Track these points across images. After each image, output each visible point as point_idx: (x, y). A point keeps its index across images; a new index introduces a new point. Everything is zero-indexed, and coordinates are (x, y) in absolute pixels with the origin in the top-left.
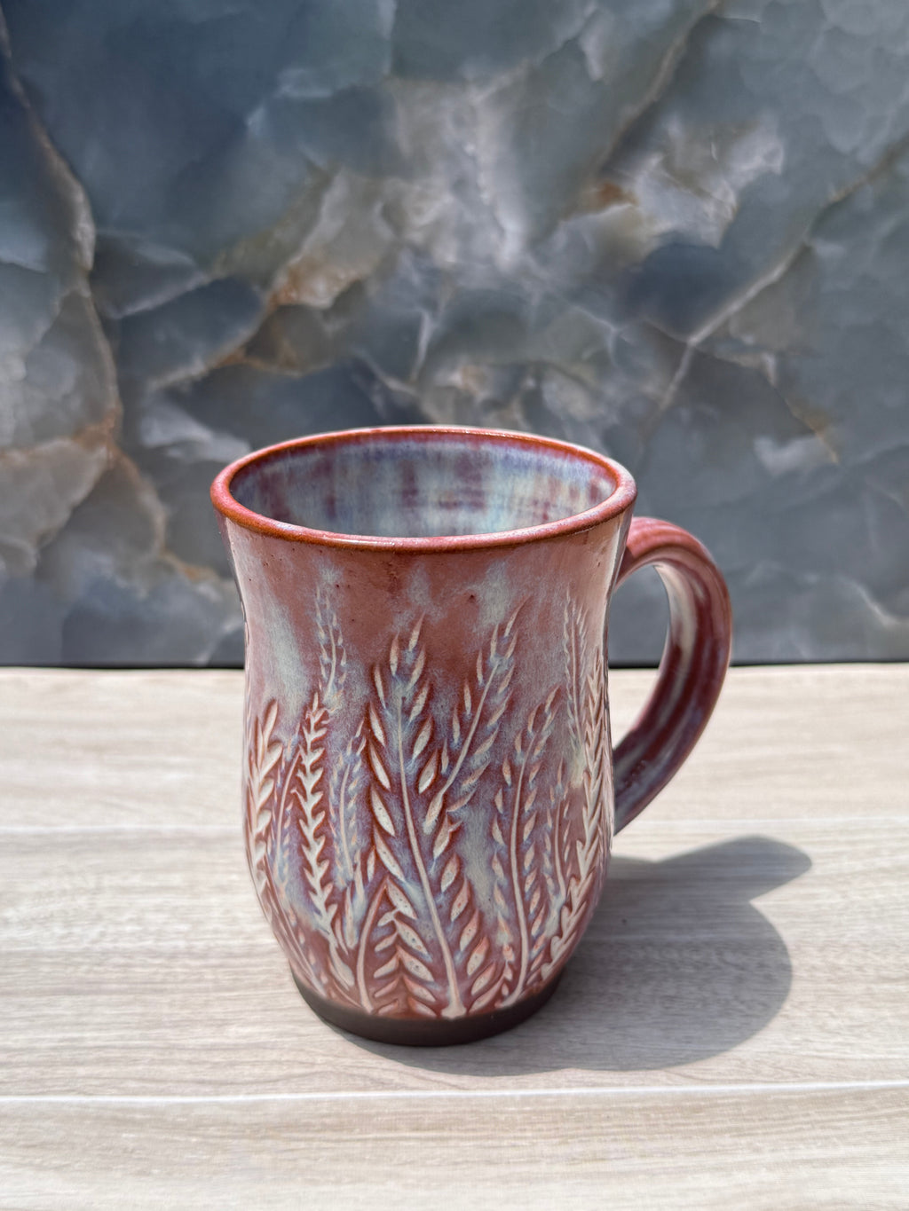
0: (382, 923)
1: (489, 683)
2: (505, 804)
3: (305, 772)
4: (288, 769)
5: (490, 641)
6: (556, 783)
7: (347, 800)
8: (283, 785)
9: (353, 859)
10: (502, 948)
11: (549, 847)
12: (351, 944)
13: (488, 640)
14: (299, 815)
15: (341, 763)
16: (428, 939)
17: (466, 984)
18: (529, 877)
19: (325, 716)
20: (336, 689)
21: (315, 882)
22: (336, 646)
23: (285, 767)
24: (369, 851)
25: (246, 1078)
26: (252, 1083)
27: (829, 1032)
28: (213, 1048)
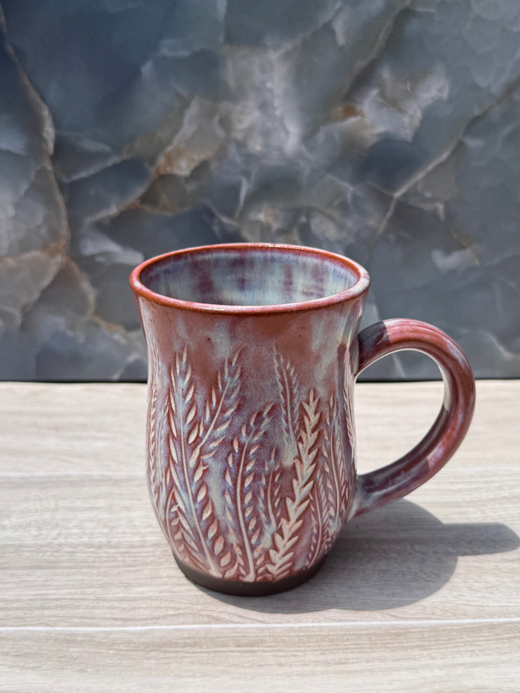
1: (225, 391)
2: (234, 463)
10: (232, 545)
13: (223, 366)
16: (192, 527)
18: (248, 509)
25: (141, 617)
26: (145, 619)
27: (474, 590)
28: (122, 600)
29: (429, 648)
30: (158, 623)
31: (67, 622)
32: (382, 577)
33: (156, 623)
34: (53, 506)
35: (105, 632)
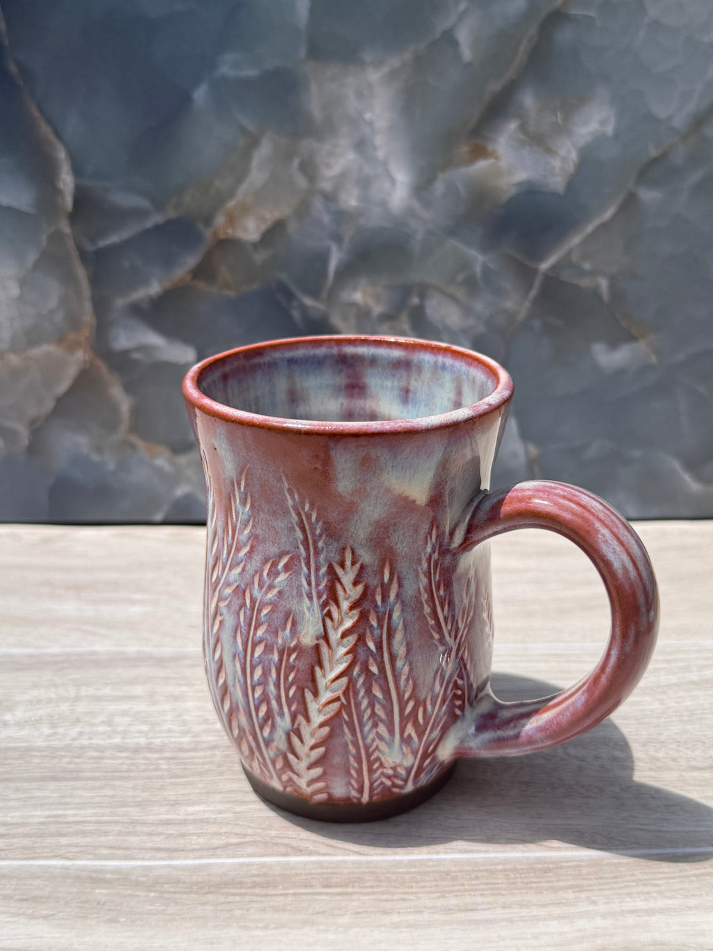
25: (193, 847)
26: (198, 850)
27: (650, 810)
28: (167, 823)
29: (588, 888)
30: (217, 855)
31: (91, 854)
32: (523, 791)
33: (213, 855)
34: (72, 695)
35: (144, 867)
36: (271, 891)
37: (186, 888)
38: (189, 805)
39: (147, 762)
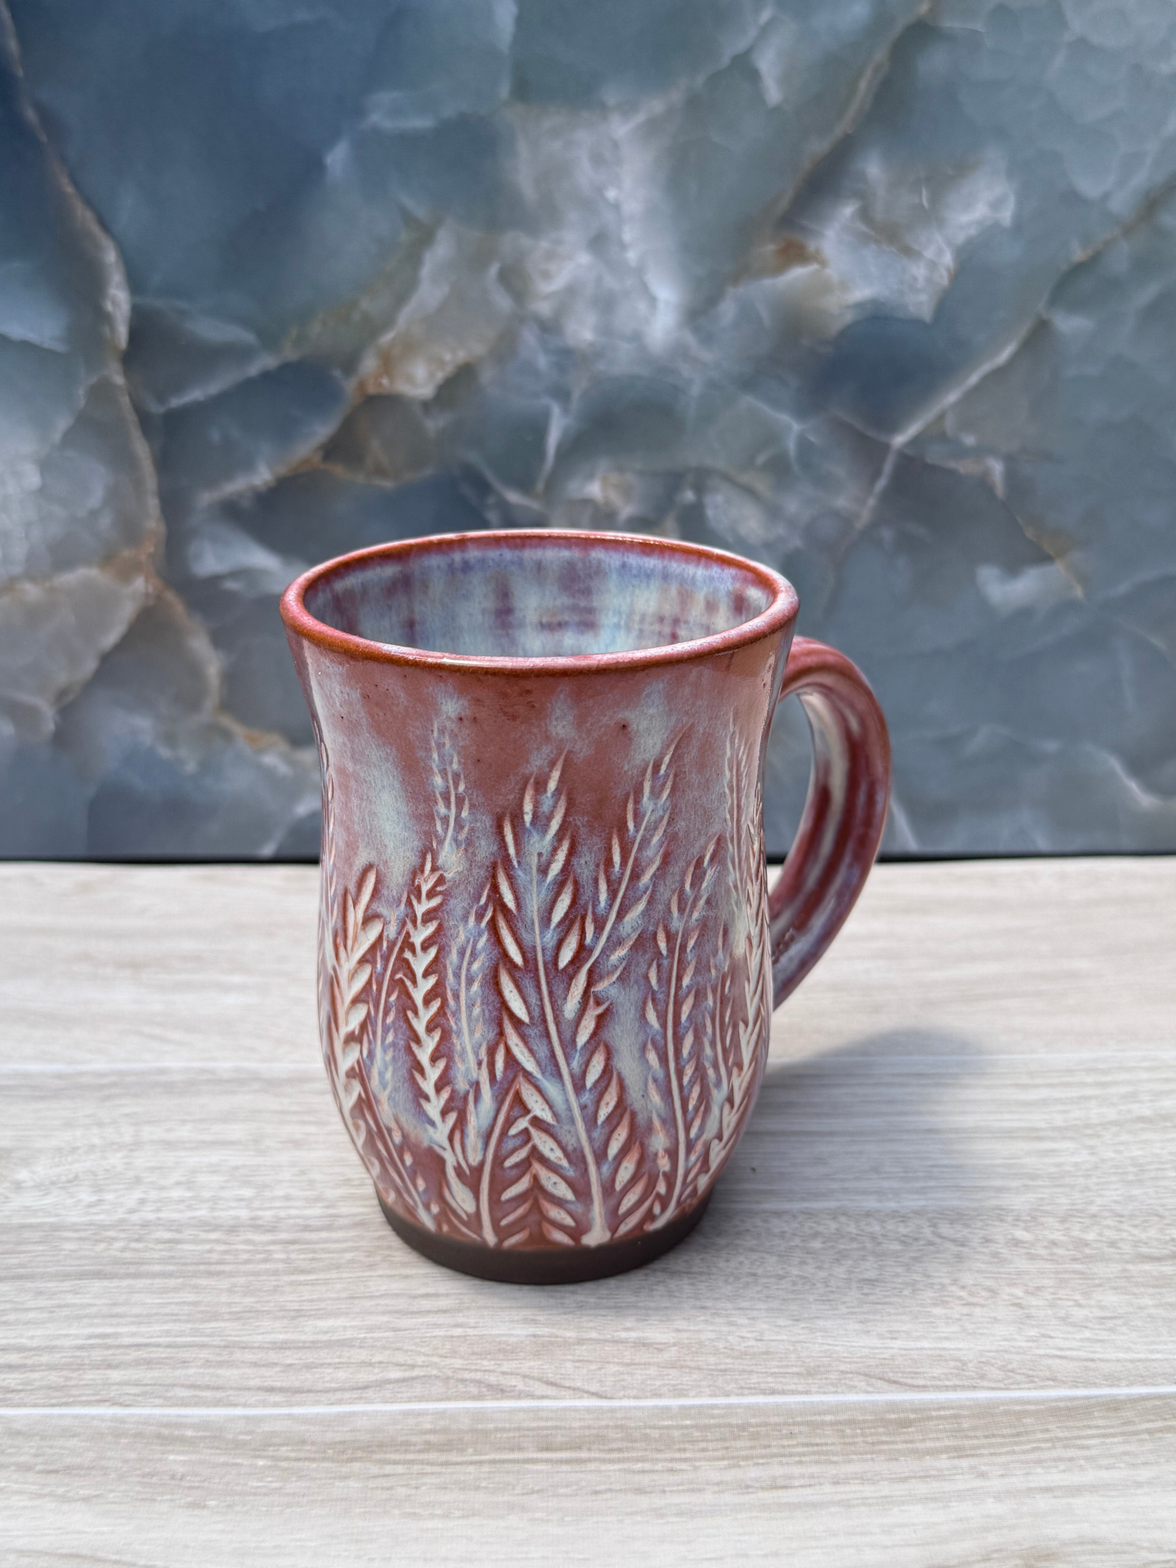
0: (513, 1131)
1: (641, 832)
2: (659, 980)
3: (414, 952)
4: (390, 949)
5: (643, 780)
6: (717, 951)
7: (470, 981)
8: (385, 969)
9: (476, 1054)
10: (656, 1155)
11: (709, 1030)
12: (474, 1159)
13: (640, 779)
14: (407, 1005)
15: (462, 938)
16: (570, 1148)
17: (613, 1202)
18: (687, 1067)
19: (441, 880)
20: (454, 846)
21: (428, 1086)
22: (456, 794)
23: (388, 947)
24: (497, 1044)
25: (328, 1385)
26: (335, 1390)
27: (1074, 1325)
28: (283, 1346)
29: (973, 1452)
30: (366, 1398)
31: (160, 1397)
32: (867, 1294)
33: (360, 1398)
34: (127, 1138)
35: (247, 1418)
36: (454, 1457)
37: (316, 1452)
38: (320, 1318)
39: (251, 1247)
